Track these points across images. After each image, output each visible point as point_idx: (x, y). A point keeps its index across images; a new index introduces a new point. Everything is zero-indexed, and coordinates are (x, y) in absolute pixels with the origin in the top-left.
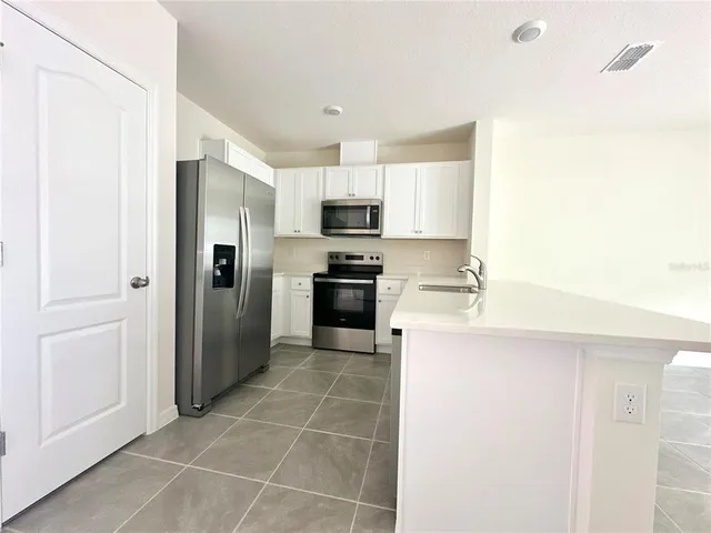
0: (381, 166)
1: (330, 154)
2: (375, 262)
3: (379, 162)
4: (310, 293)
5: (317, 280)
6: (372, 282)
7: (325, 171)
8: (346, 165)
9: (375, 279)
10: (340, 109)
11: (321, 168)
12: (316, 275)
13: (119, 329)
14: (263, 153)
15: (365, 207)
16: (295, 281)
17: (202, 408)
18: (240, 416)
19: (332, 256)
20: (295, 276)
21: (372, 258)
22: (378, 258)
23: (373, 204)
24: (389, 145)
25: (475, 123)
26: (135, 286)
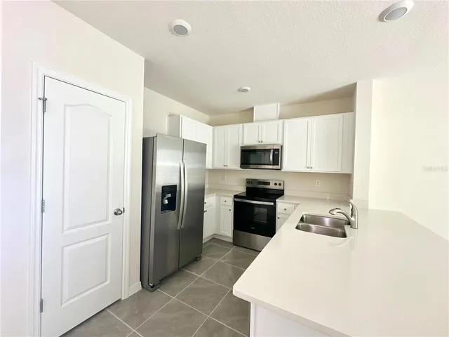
0: (281, 121)
1: (247, 115)
2: (278, 187)
3: (280, 119)
4: (232, 208)
5: (236, 199)
6: (272, 204)
7: (243, 126)
8: (257, 121)
9: (275, 202)
10: (249, 88)
11: (241, 125)
12: (236, 196)
13: (107, 240)
14: (207, 117)
15: (269, 150)
16: (223, 199)
17: (154, 286)
18: (174, 296)
19: (249, 181)
20: (223, 196)
21: (276, 184)
22: (280, 185)
23: (275, 148)
24: (289, 105)
25: (356, 83)
26: (116, 214)
